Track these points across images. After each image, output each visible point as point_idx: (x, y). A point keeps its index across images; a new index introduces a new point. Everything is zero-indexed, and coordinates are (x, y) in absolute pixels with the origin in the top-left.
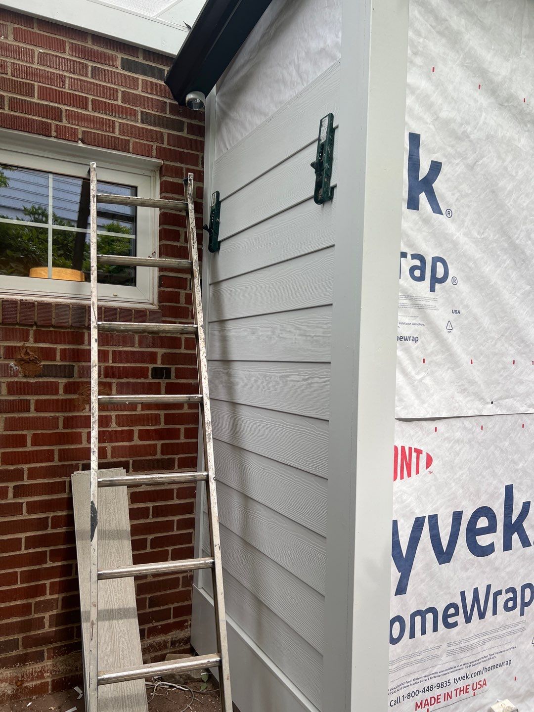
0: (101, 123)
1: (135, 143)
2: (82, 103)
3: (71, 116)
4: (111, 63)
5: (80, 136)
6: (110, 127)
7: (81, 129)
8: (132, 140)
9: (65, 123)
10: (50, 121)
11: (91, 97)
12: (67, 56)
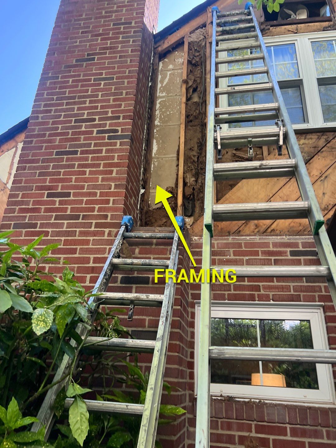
0: (282, 288)
1: (304, 295)
2: (270, 279)
3: (265, 288)
4: (284, 255)
5: (271, 298)
6: (287, 289)
7: (271, 294)
8: (302, 294)
9: (262, 292)
10: (254, 293)
12: (260, 257)
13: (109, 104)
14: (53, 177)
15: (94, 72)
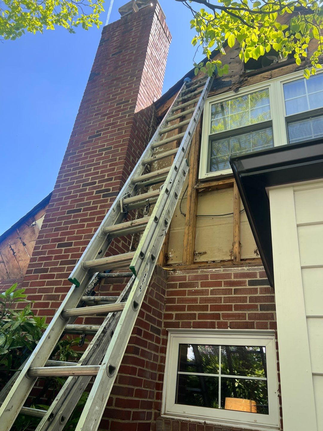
0: (239, 316)
1: (257, 323)
2: (229, 308)
3: (225, 316)
4: (243, 285)
5: (229, 325)
6: (243, 317)
7: (229, 321)
8: (256, 321)
9: (222, 320)
10: (214, 321)
11: (233, 304)
12: (223, 287)
13: (107, 169)
14: (63, 231)
15: (100, 144)
